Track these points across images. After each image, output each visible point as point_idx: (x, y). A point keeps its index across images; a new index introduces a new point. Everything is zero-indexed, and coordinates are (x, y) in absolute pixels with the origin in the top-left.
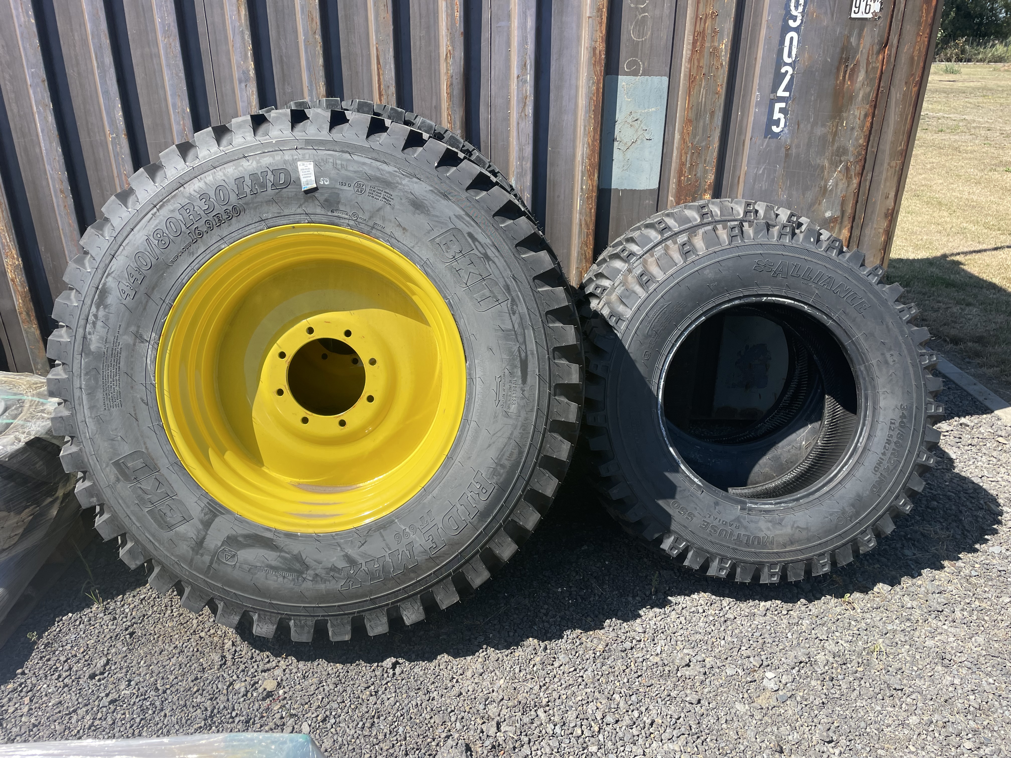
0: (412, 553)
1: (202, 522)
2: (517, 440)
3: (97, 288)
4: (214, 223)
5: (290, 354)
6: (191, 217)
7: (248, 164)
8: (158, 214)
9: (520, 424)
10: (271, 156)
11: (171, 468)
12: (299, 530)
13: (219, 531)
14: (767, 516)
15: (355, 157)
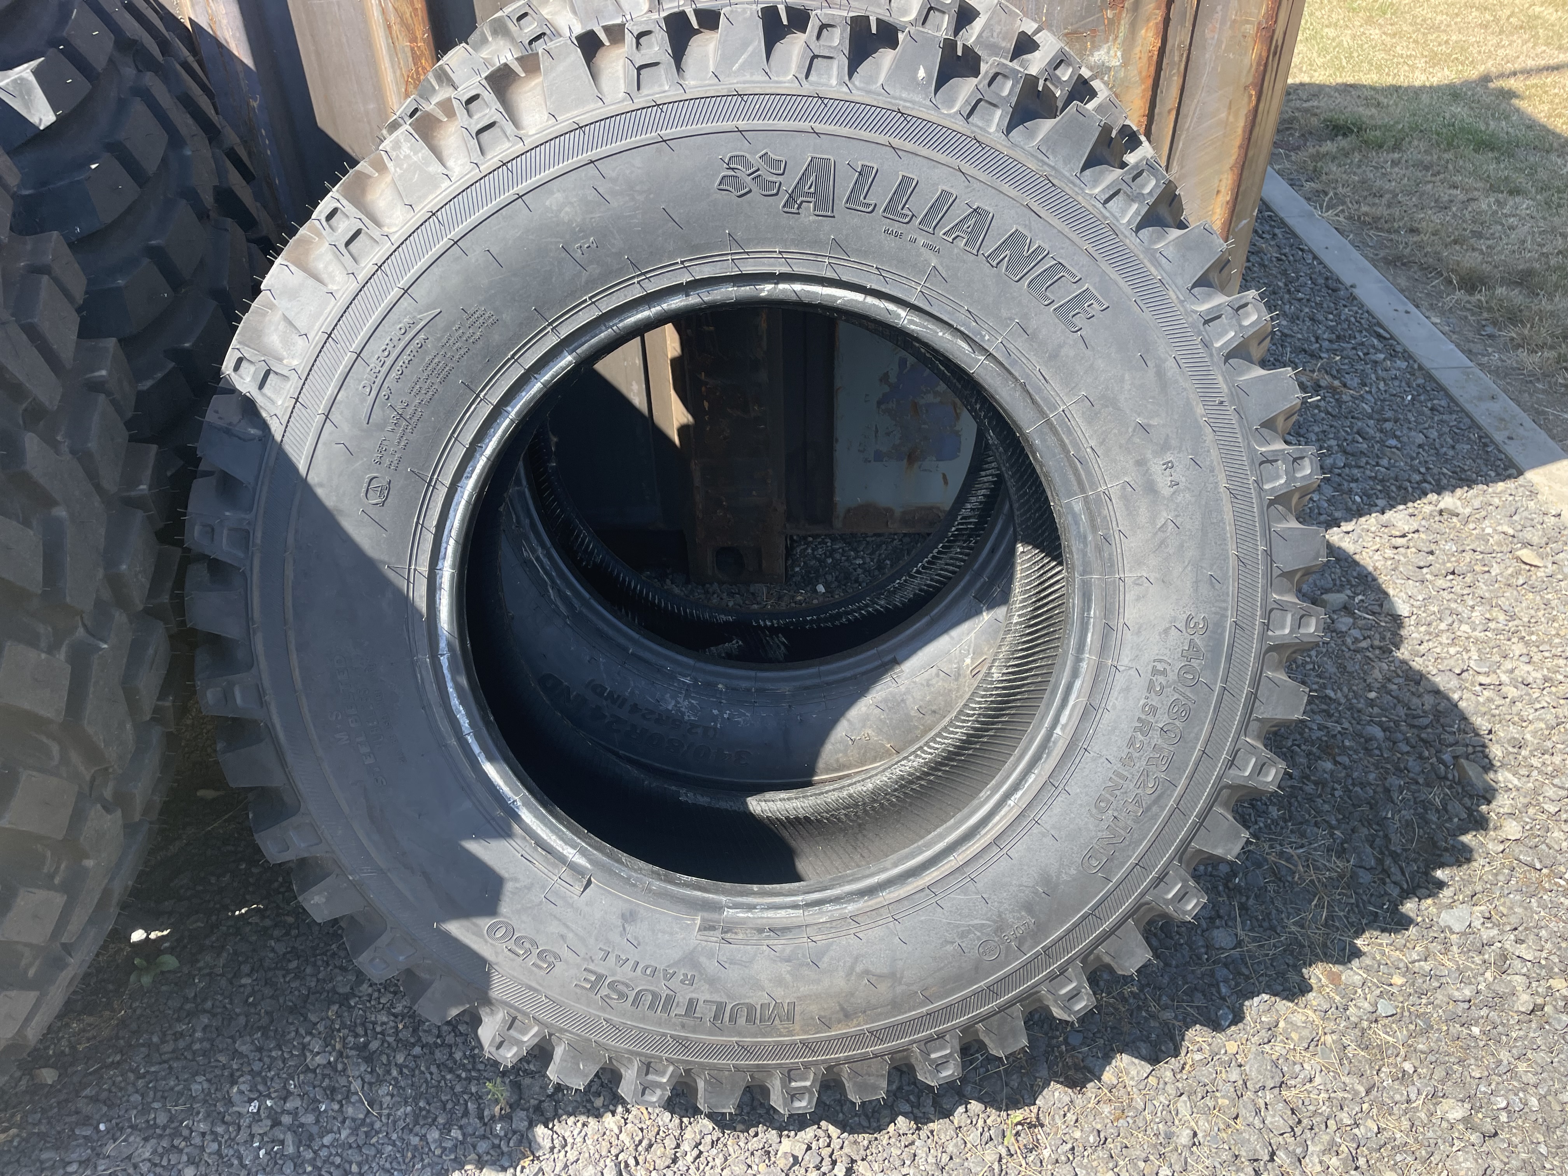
14: (779, 943)
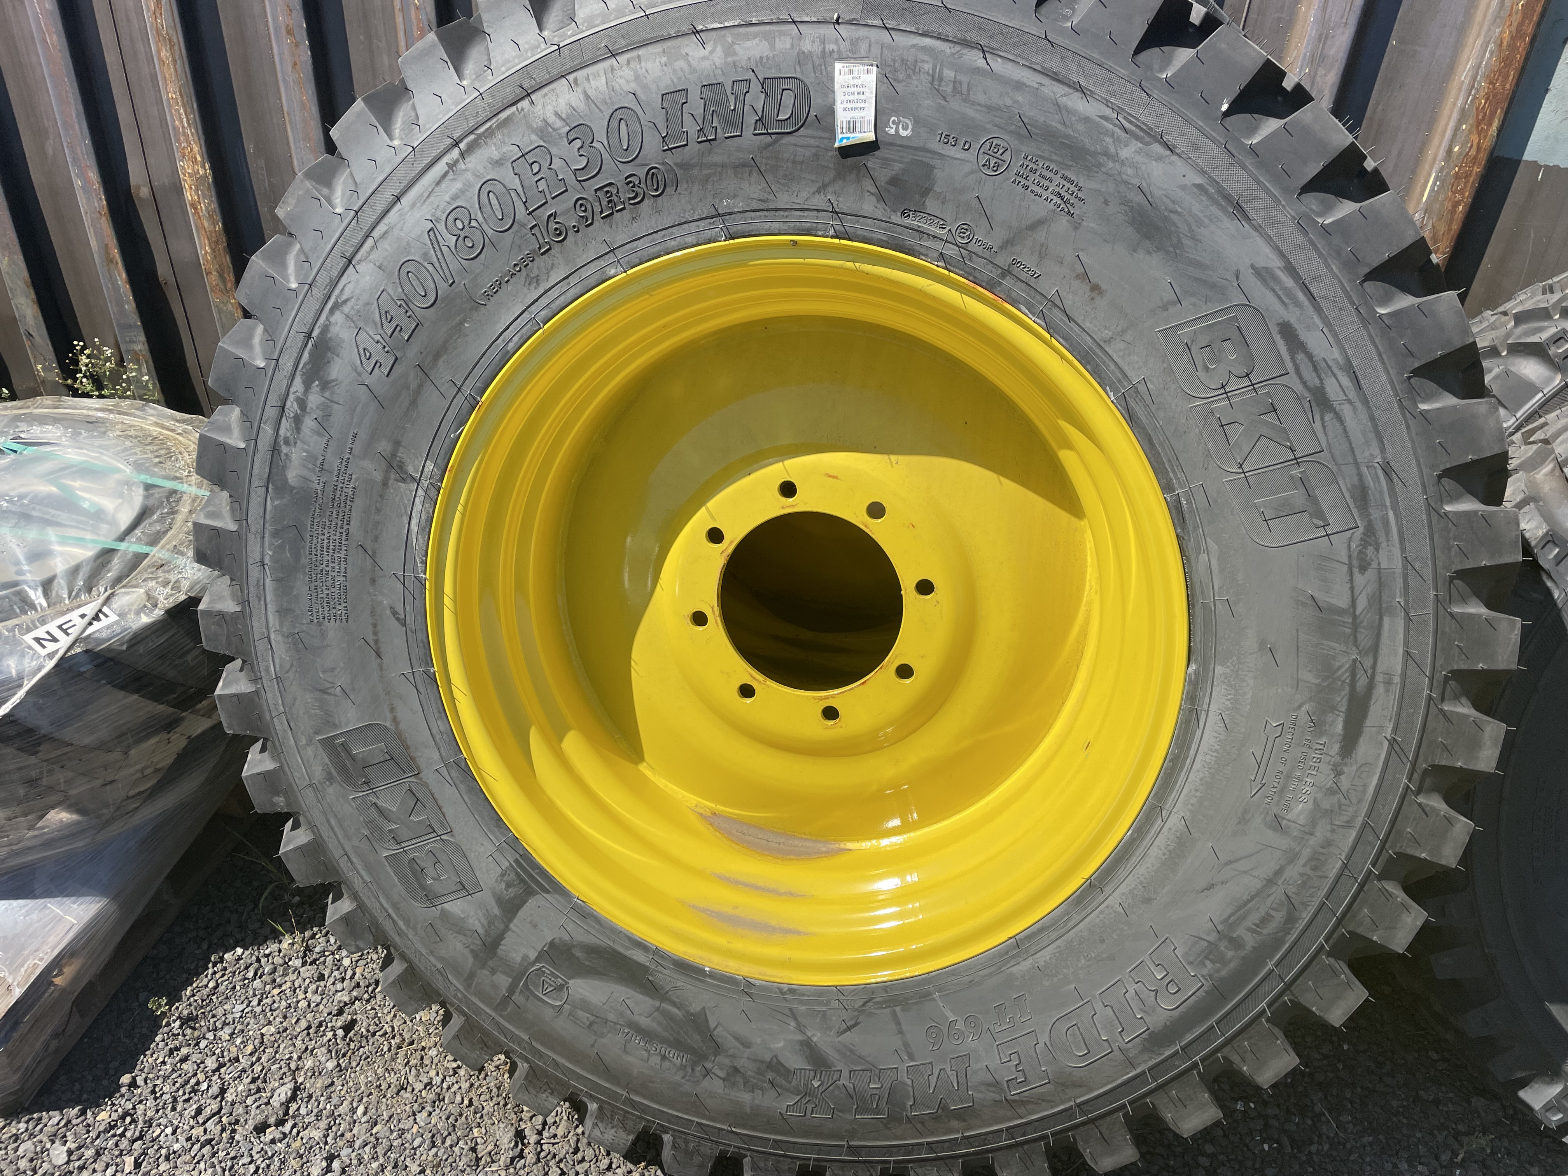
0: (962, 1080)
1: (499, 900)
2: (1291, 890)
3: (309, 336)
4: (597, 209)
5: (734, 535)
6: (542, 185)
7: (702, 53)
8: (461, 165)
9: (1306, 853)
10: (765, 36)
11: (444, 772)
12: (711, 962)
13: (535, 926)
15: (997, 65)
